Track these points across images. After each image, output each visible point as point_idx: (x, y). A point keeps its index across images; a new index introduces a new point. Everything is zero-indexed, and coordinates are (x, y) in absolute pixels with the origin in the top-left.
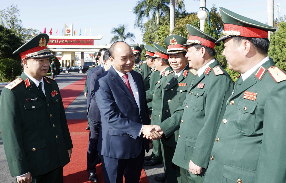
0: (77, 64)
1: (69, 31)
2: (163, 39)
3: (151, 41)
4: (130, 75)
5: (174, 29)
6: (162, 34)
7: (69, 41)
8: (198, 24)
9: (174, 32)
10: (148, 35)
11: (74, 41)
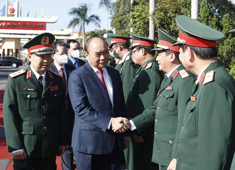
0: (23, 55)
1: (13, 11)
2: (140, 24)
3: (122, 26)
4: (105, 70)
5: (155, 10)
6: (138, 16)
7: (13, 24)
8: (188, 5)
9: (154, 14)
10: (118, 18)
11: (19, 24)
